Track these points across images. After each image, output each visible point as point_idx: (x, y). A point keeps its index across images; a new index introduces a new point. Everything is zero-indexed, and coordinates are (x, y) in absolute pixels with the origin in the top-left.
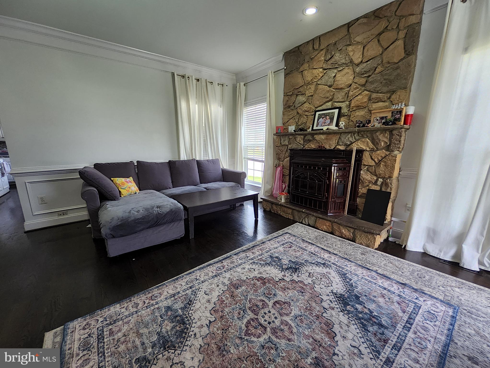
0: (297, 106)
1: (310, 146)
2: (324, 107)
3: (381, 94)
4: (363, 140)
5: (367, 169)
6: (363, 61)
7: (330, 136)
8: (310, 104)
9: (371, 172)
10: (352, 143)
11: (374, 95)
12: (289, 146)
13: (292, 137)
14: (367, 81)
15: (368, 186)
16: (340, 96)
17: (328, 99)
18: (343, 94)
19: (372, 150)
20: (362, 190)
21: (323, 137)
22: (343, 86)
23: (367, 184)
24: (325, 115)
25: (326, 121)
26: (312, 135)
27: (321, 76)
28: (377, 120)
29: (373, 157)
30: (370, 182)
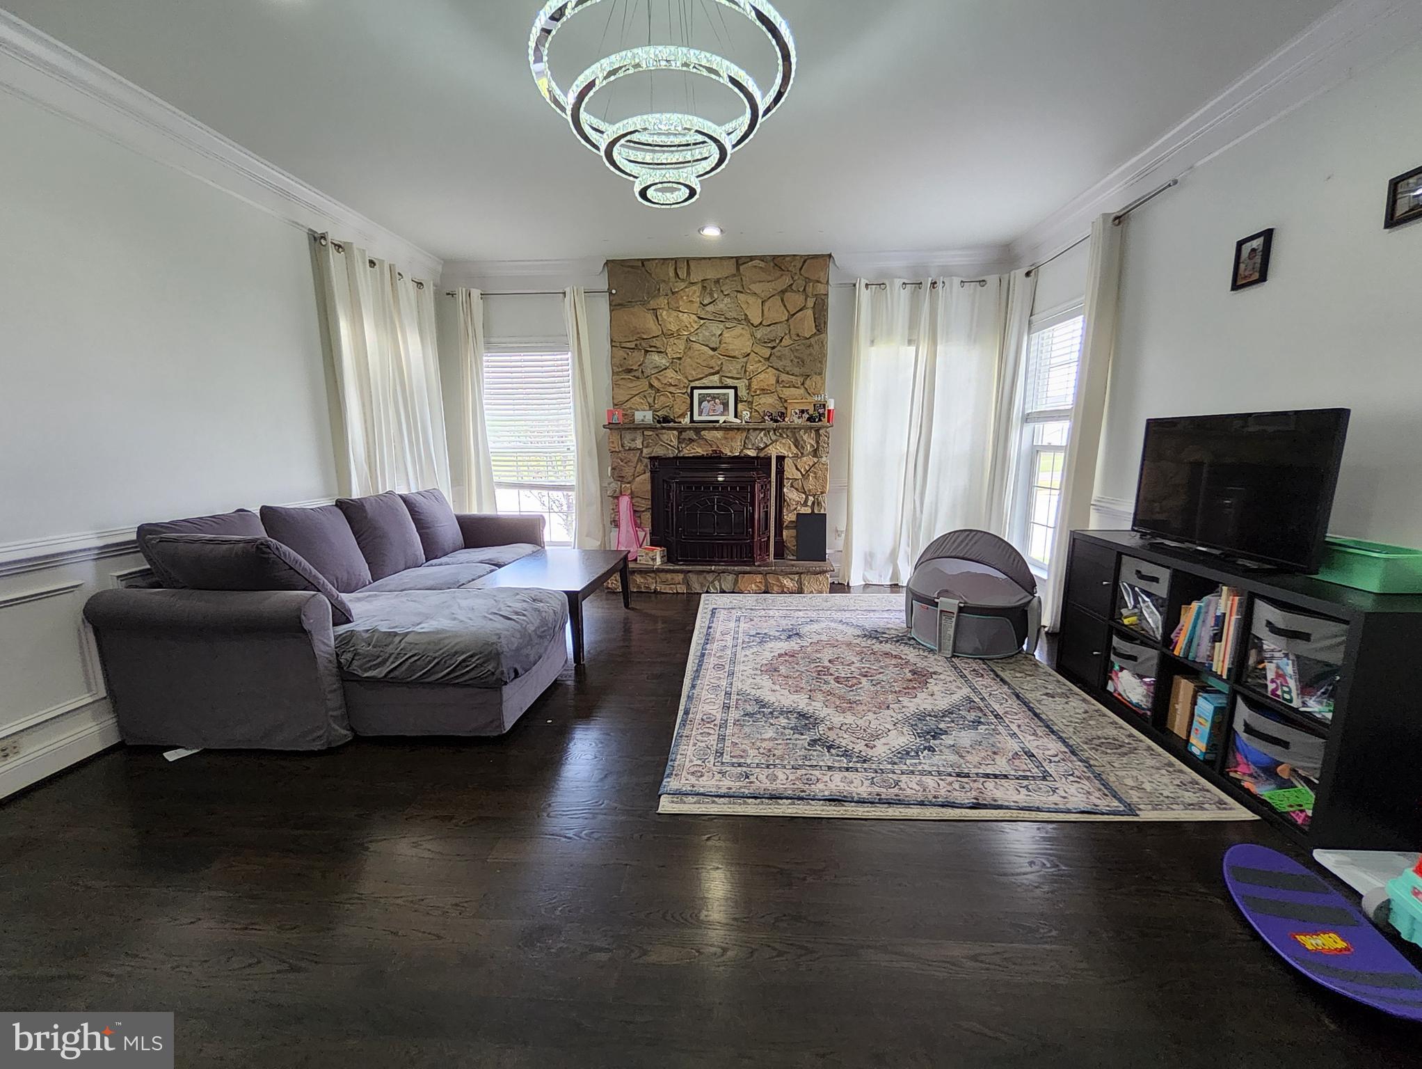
0: (648, 372)
1: (693, 451)
2: (706, 382)
3: (791, 377)
4: (784, 441)
5: (792, 484)
6: (763, 323)
7: (731, 433)
8: (676, 372)
9: (797, 489)
10: (767, 446)
11: (784, 377)
12: (645, 451)
13: (651, 433)
14: (771, 355)
15: (796, 509)
16: (732, 368)
17: (712, 371)
18: (739, 366)
19: (796, 456)
20: (789, 517)
21: (719, 434)
22: (736, 354)
23: (795, 506)
24: (714, 397)
25: (717, 407)
26: (697, 431)
27: (696, 327)
28: (796, 414)
29: (799, 467)
30: (798, 503)
